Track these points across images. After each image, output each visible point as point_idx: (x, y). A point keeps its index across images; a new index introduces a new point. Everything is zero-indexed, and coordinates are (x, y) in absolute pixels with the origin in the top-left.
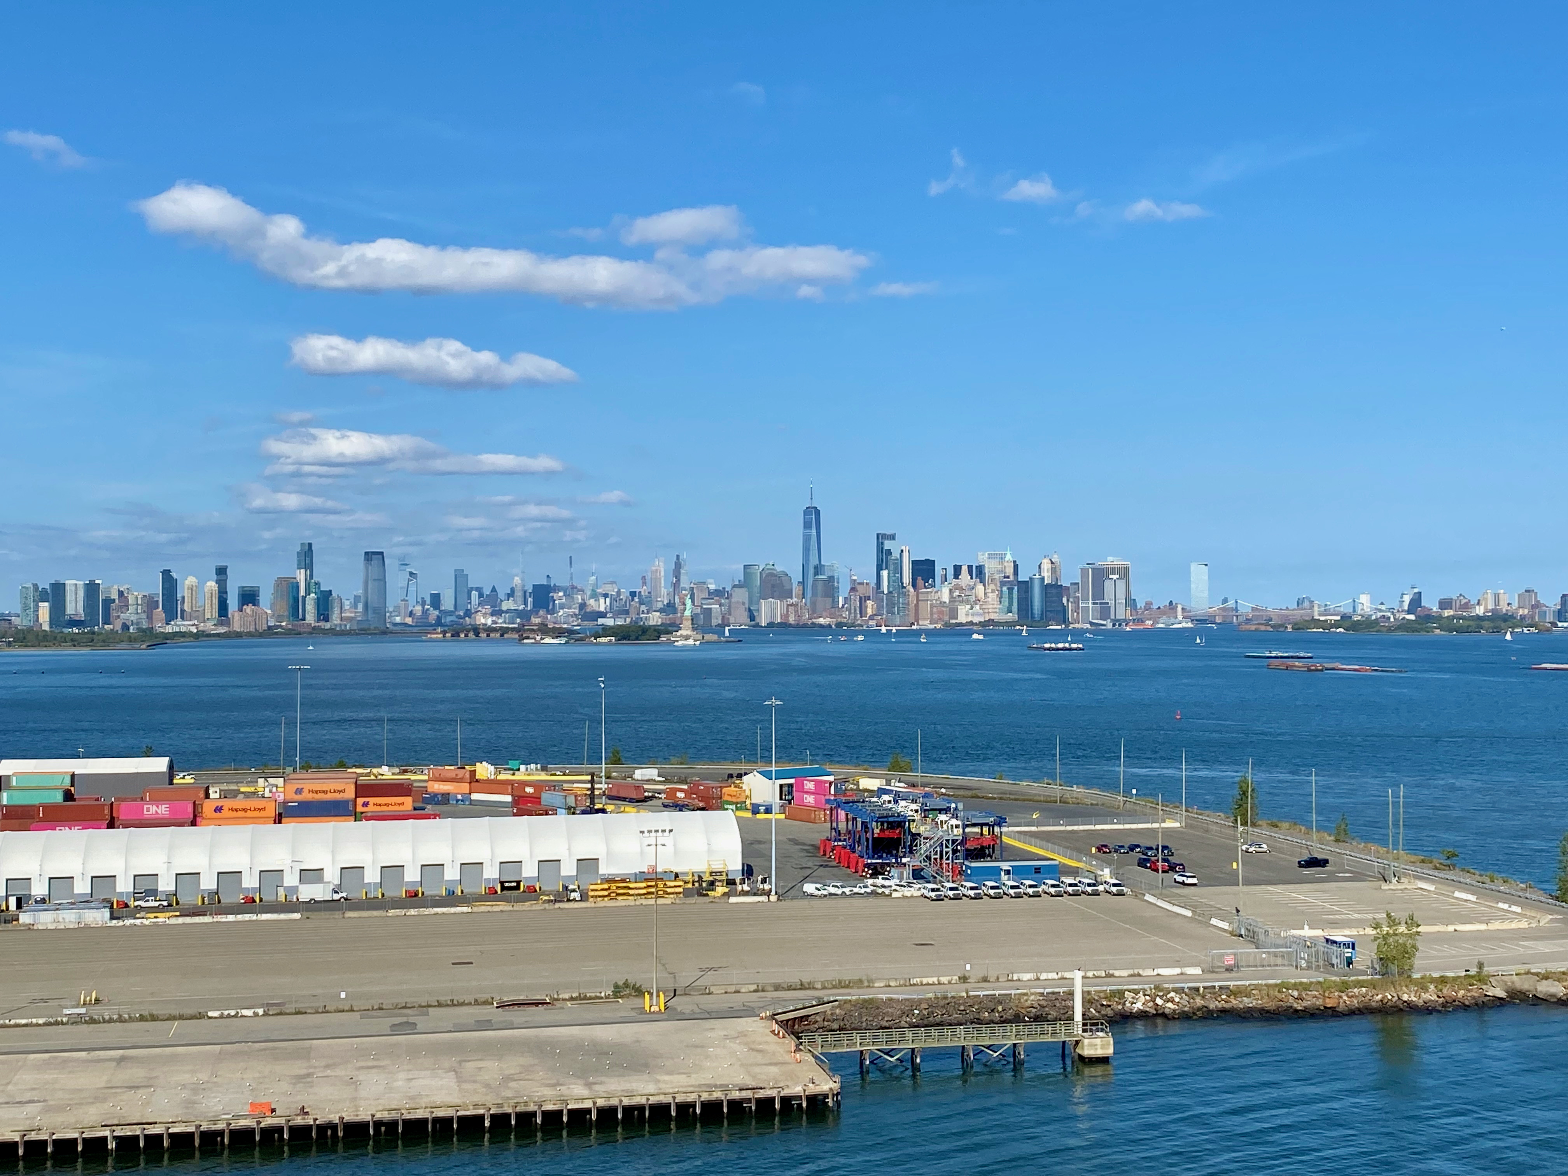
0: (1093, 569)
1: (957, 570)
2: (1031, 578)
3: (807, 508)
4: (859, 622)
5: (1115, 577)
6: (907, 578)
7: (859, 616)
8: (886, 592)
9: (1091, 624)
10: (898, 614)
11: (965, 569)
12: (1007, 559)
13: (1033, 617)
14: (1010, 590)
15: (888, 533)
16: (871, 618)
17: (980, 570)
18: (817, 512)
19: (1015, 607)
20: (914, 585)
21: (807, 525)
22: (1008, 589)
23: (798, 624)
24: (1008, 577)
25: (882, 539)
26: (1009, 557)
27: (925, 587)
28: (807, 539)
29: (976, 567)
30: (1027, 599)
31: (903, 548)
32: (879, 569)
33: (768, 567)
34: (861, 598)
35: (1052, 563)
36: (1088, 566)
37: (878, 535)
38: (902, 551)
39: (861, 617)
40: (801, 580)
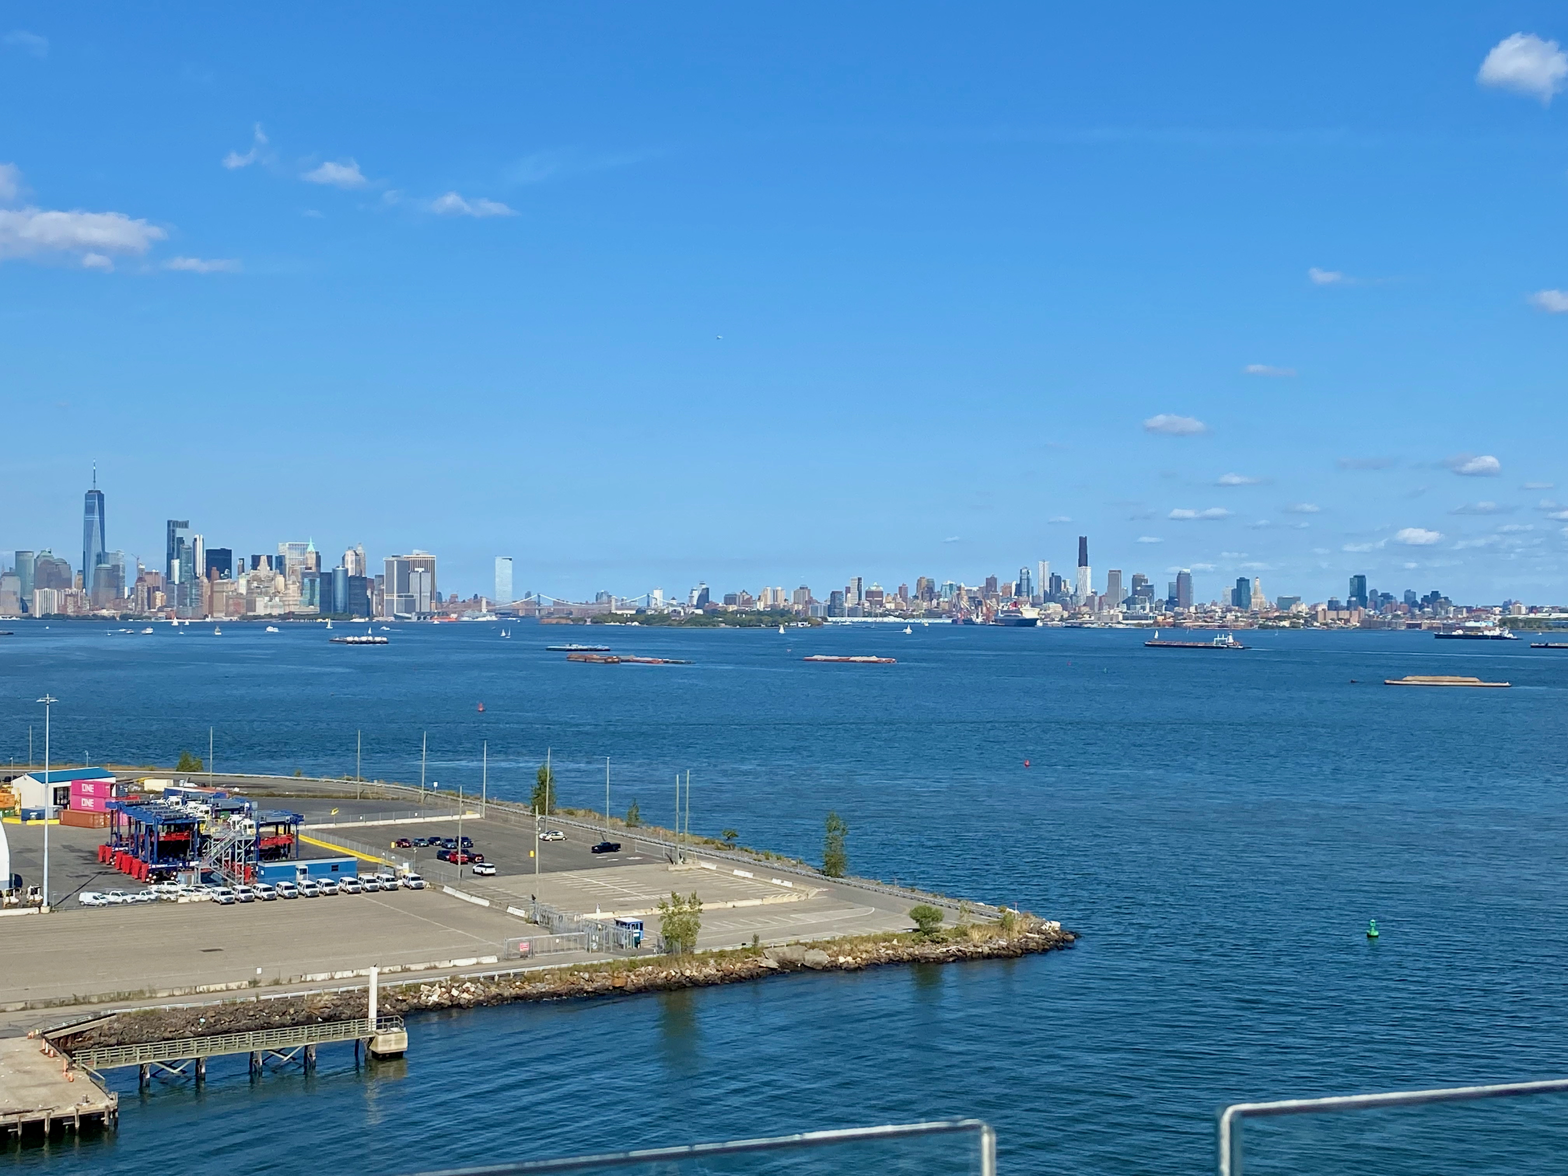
0: (398, 562)
1: (256, 561)
2: (334, 570)
3: (90, 492)
4: (146, 614)
5: (421, 570)
6: (200, 568)
7: (146, 607)
8: (177, 582)
9: (396, 617)
10: (191, 605)
11: (264, 559)
12: (309, 550)
13: (335, 609)
14: (312, 582)
15: (180, 520)
16: (161, 609)
17: (280, 561)
18: (101, 497)
19: (317, 599)
20: (208, 575)
21: (89, 510)
22: (310, 580)
23: (77, 616)
24: (310, 568)
25: (174, 526)
26: (311, 548)
27: (221, 578)
28: (88, 525)
29: (277, 557)
30: (329, 591)
31: (197, 536)
32: (170, 557)
33: (43, 554)
34: (149, 589)
35: (356, 555)
36: (394, 559)
37: (169, 522)
38: (195, 540)
39: (149, 608)
40: (82, 569)
